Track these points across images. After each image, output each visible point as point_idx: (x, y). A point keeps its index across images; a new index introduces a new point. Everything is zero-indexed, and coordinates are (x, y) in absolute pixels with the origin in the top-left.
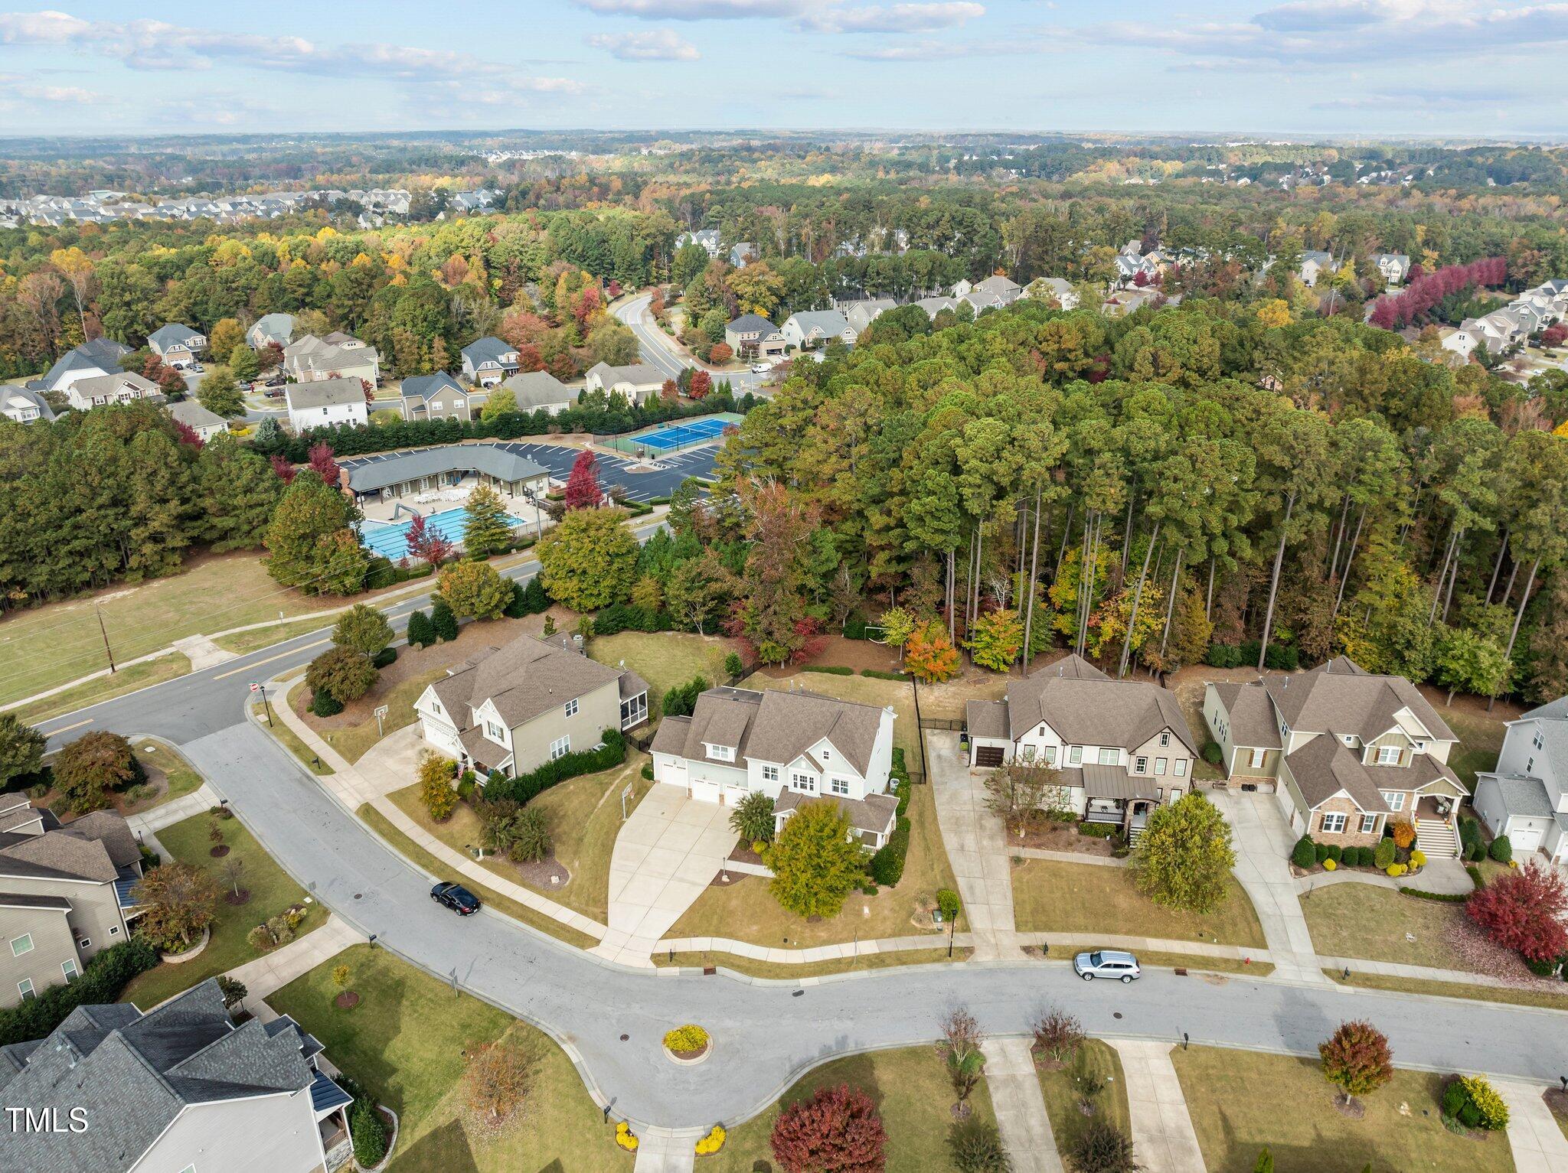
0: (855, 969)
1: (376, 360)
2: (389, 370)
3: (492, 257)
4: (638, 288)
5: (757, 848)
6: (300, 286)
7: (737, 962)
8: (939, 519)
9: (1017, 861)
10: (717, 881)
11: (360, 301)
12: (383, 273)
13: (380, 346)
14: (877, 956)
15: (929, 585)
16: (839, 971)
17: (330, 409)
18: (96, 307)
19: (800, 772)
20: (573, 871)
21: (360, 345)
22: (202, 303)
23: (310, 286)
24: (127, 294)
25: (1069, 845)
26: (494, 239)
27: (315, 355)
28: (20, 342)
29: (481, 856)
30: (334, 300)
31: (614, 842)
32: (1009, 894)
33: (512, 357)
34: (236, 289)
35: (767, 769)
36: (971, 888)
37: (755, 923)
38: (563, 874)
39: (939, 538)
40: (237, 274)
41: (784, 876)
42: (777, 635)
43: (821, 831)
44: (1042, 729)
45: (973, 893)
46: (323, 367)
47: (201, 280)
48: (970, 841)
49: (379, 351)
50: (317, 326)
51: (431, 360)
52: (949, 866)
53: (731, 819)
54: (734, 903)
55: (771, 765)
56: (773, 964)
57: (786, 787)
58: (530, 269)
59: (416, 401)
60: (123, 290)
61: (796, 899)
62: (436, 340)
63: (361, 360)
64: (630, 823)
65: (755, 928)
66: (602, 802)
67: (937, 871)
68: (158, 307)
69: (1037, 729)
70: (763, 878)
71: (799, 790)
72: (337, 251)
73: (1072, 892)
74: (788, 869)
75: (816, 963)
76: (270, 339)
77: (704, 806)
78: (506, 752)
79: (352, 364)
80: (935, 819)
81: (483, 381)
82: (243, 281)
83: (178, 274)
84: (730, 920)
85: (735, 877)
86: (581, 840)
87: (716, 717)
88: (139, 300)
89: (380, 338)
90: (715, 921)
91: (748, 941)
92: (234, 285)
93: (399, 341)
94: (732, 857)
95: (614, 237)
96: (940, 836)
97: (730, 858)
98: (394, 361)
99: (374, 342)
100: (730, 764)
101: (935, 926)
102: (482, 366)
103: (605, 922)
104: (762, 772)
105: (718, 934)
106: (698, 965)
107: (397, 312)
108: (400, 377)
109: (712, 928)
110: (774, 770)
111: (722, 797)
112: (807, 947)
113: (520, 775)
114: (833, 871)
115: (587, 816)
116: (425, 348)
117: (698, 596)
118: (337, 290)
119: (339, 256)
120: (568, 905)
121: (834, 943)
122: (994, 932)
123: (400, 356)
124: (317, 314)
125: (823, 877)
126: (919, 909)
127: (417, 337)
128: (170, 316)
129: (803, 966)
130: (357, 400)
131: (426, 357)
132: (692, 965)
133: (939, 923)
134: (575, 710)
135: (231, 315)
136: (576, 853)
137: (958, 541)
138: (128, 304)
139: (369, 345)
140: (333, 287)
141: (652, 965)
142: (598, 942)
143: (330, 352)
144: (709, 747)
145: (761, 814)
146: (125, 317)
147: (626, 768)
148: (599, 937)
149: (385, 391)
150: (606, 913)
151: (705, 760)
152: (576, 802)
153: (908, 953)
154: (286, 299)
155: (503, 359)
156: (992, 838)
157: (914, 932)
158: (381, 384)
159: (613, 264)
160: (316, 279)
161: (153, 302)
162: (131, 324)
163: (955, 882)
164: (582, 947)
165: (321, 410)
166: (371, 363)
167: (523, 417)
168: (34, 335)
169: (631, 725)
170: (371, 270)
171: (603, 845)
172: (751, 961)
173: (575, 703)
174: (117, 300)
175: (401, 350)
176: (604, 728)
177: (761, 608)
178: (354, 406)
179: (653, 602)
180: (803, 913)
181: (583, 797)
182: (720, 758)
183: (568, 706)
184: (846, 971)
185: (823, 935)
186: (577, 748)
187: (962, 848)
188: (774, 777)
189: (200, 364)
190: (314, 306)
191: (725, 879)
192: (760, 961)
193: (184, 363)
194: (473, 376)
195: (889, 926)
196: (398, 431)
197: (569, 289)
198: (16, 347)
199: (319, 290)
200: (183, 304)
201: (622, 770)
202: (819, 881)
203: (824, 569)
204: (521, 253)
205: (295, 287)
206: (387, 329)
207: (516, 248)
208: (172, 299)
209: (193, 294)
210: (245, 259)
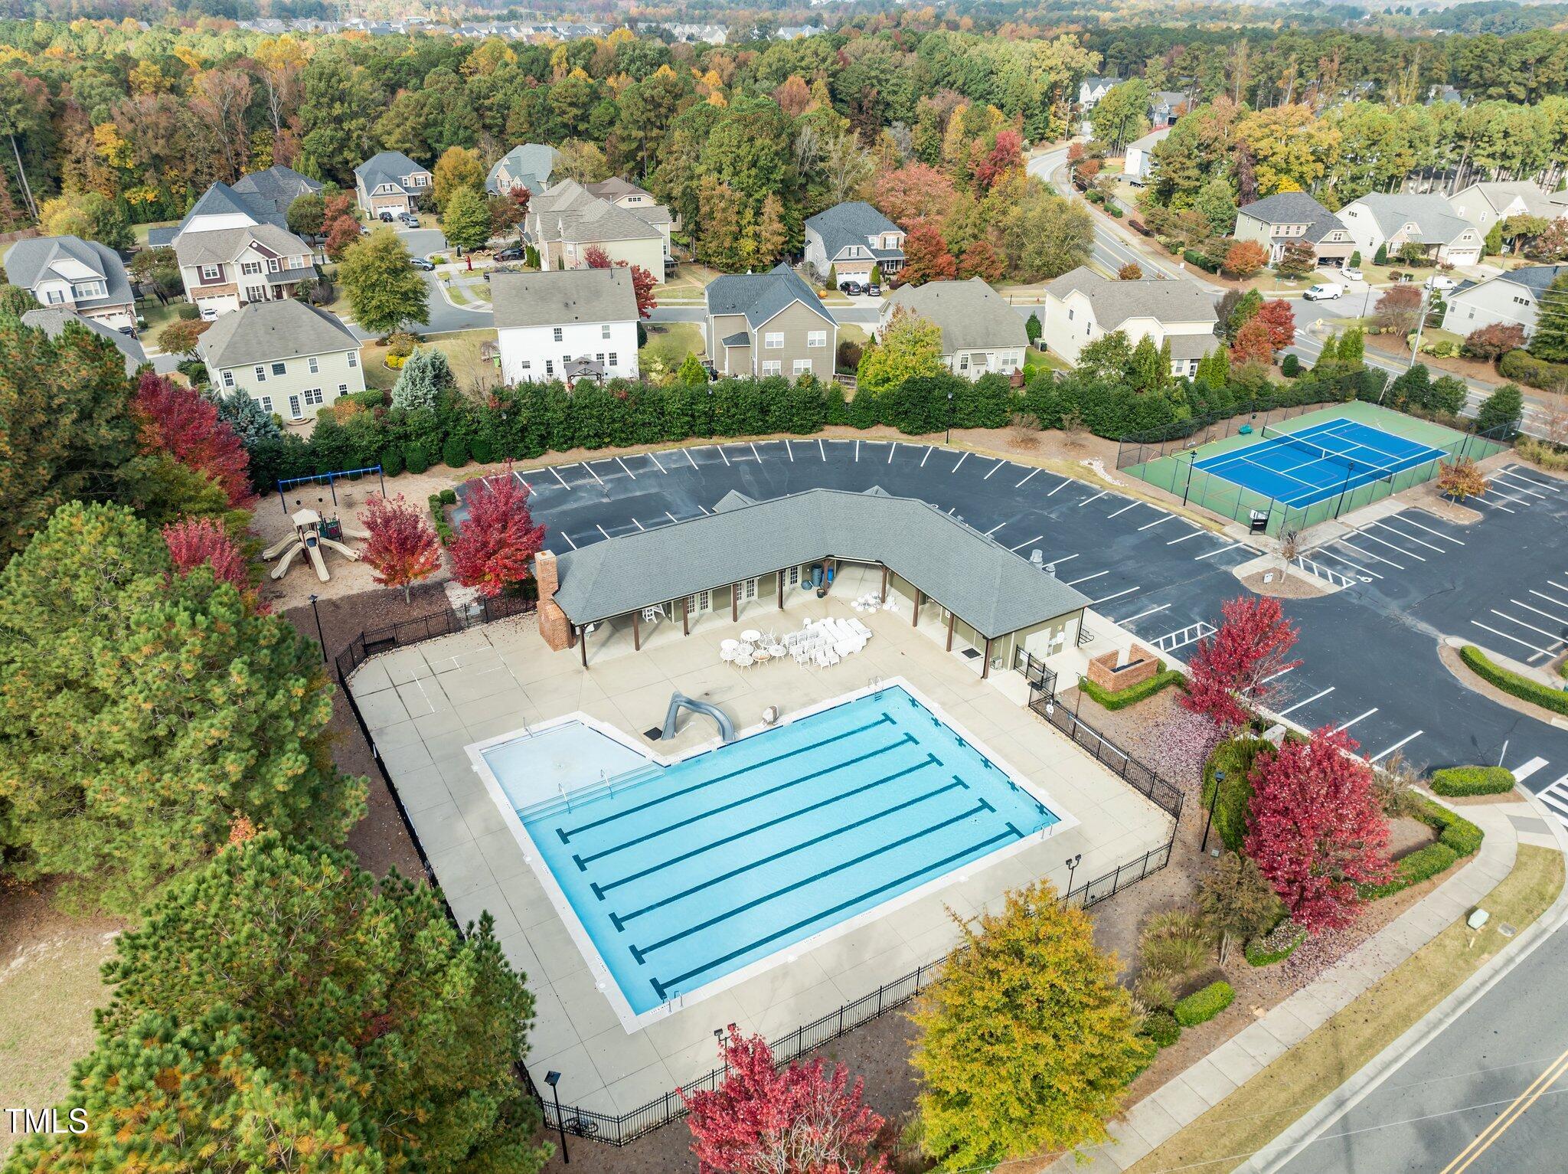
1: (667, 227)
2: (687, 246)
3: (841, 86)
6: (572, 104)
11: (655, 132)
12: (692, 91)
13: (677, 204)
17: (567, 331)
18: (298, 122)
21: (647, 201)
22: (435, 123)
23: (585, 106)
24: (337, 105)
26: (845, 60)
27: (571, 214)
28: (191, 168)
30: (618, 129)
33: (892, 239)
34: (490, 109)
40: (493, 88)
46: (578, 239)
47: (442, 90)
49: (674, 213)
50: (588, 168)
51: (757, 236)
58: (888, 105)
59: (733, 325)
60: (333, 100)
62: (769, 201)
63: (644, 229)
68: (378, 128)
72: (632, 61)
76: (518, 183)
79: (626, 235)
81: (841, 279)
82: (499, 97)
83: (414, 81)
88: (354, 115)
89: (677, 191)
92: (487, 102)
93: (708, 200)
95: (1007, 67)
98: (697, 232)
99: (669, 198)
102: (843, 253)
107: (710, 150)
108: (705, 261)
116: (749, 214)
118: (624, 114)
119: (633, 68)
123: (706, 224)
124: (590, 148)
127: (738, 195)
128: (390, 141)
130: (620, 317)
131: (750, 230)
135: (469, 142)
138: (339, 120)
139: (660, 203)
140: (617, 109)
143: (596, 209)
146: (332, 139)
149: (678, 285)
154: (551, 124)
155: (876, 241)
158: (672, 271)
160: (595, 96)
161: (374, 119)
162: (340, 150)
165: (548, 332)
166: (659, 235)
167: (956, 385)
168: (213, 159)
170: (675, 85)
174: (323, 113)
175: (710, 216)
178: (615, 328)
189: (418, 216)
190: (585, 136)
193: (395, 212)
194: (824, 269)
196: (694, 400)
197: (968, 133)
198: (188, 174)
199: (597, 112)
200: (408, 124)
204: (879, 82)
205: (564, 106)
206: (691, 178)
207: (873, 74)
208: (397, 116)
209: (426, 110)
210: (507, 65)
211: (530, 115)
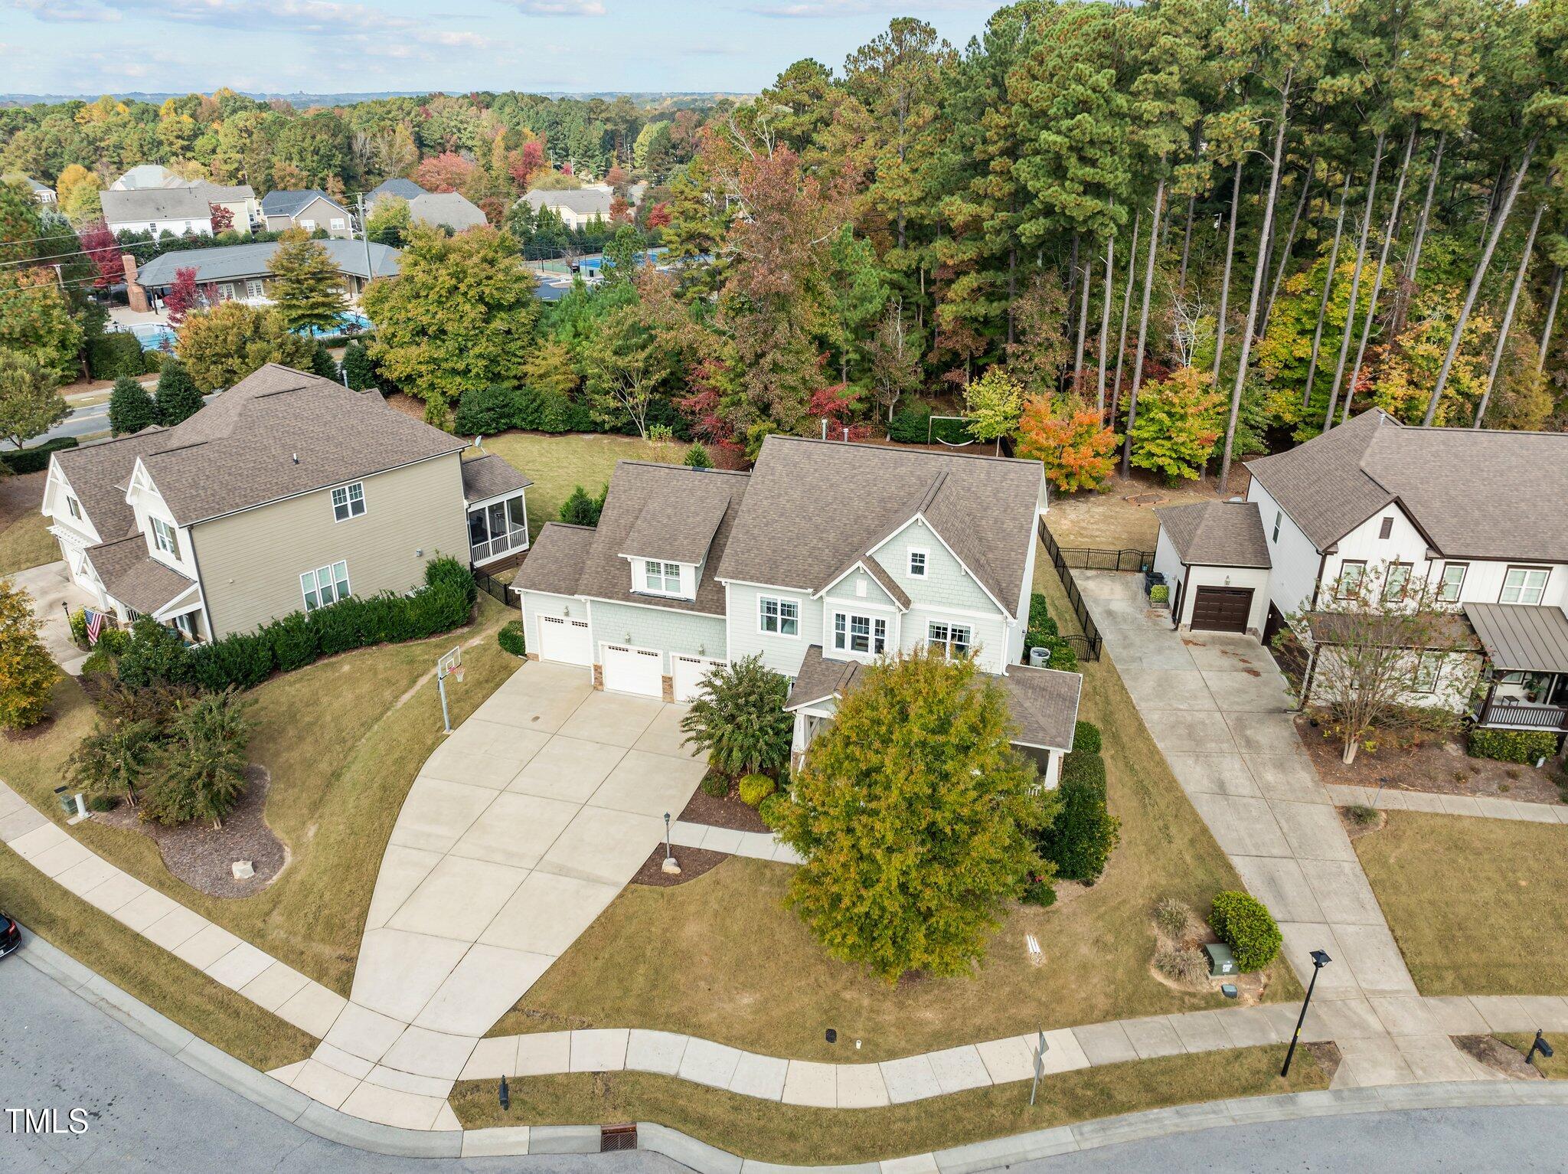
0: (1036, 1124)
3: (425, 134)
4: (596, 177)
5: (750, 790)
6: (178, 137)
7: (697, 1108)
8: (1093, 163)
9: (1357, 817)
10: (649, 873)
14: (1090, 1076)
15: (1048, 331)
16: (992, 1131)
19: (852, 608)
20: (297, 847)
23: (190, 138)
25: (1457, 781)
26: (427, 114)
29: (82, 814)
30: (220, 156)
31: (411, 780)
32: (1367, 895)
35: (771, 608)
36: (1272, 882)
37: (747, 986)
38: (268, 855)
39: (1091, 204)
40: (108, 132)
41: (835, 862)
42: (777, 409)
43: (943, 727)
44: (1388, 523)
45: (1280, 896)
47: (60, 131)
48: (1233, 771)
52: (1205, 830)
53: (687, 723)
54: (692, 930)
55: (780, 595)
56: (800, 1112)
57: (816, 649)
61: (868, 928)
62: (330, 180)
63: (230, 197)
64: (457, 739)
65: (747, 999)
66: (406, 697)
67: (1180, 842)
69: (1375, 523)
70: (767, 864)
71: (848, 654)
73: (1514, 886)
74: (845, 841)
75: (923, 1106)
77: (627, 703)
78: (185, 582)
80: (1141, 728)
84: (679, 977)
85: (694, 861)
86: (337, 775)
87: (654, 505)
90: (639, 981)
91: (729, 1041)
92: (102, 142)
94: (687, 815)
96: (1161, 763)
97: (684, 817)
100: (684, 603)
101: (1217, 984)
103: (344, 986)
104: (758, 616)
105: (647, 1017)
106: (584, 1120)
107: (282, 145)
109: (631, 1002)
110: (788, 610)
111: (668, 682)
112: (892, 1054)
113: (222, 637)
114: (980, 844)
115: (367, 726)
117: (637, 360)
118: (224, 143)
120: (257, 937)
121: (962, 1041)
122: (1366, 996)
125: (950, 864)
126: (1167, 944)
127: (305, 173)
129: (886, 1116)
132: (568, 1117)
133: (1226, 978)
134: (358, 507)
136: (316, 806)
137: (1122, 214)
140: (219, 140)
141: (449, 1120)
142: (308, 1045)
144: (638, 567)
145: (759, 705)
147: (472, 635)
148: (317, 1033)
150: (352, 960)
151: (628, 596)
152: (348, 696)
153: (1166, 1066)
154: (161, 152)
156: (1280, 766)
157: (1161, 1002)
159: (566, 150)
160: (198, 130)
163: (1230, 868)
164: (261, 1063)
166: (244, 201)
169: (493, 558)
171: (384, 788)
172: (739, 1103)
173: (356, 490)
176: (431, 556)
177: (749, 357)
179: (561, 383)
180: (883, 966)
181: (365, 688)
182: (663, 592)
183: (339, 495)
184: (1012, 1129)
185: (931, 1016)
186: (363, 591)
187: (1221, 789)
188: (789, 625)
191: (670, 866)
192: (763, 1105)
195: (1096, 990)
197: (508, 148)
199: (201, 143)
201: (463, 638)
202: (940, 876)
203: (855, 316)
204: (459, 131)
205: (172, 139)
206: (270, 167)
207: (452, 124)
208: (18, 148)
209: (44, 144)
210: (119, 114)
211: (141, 146)
